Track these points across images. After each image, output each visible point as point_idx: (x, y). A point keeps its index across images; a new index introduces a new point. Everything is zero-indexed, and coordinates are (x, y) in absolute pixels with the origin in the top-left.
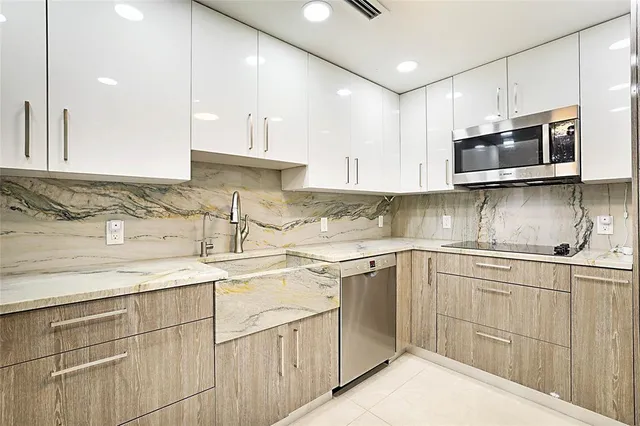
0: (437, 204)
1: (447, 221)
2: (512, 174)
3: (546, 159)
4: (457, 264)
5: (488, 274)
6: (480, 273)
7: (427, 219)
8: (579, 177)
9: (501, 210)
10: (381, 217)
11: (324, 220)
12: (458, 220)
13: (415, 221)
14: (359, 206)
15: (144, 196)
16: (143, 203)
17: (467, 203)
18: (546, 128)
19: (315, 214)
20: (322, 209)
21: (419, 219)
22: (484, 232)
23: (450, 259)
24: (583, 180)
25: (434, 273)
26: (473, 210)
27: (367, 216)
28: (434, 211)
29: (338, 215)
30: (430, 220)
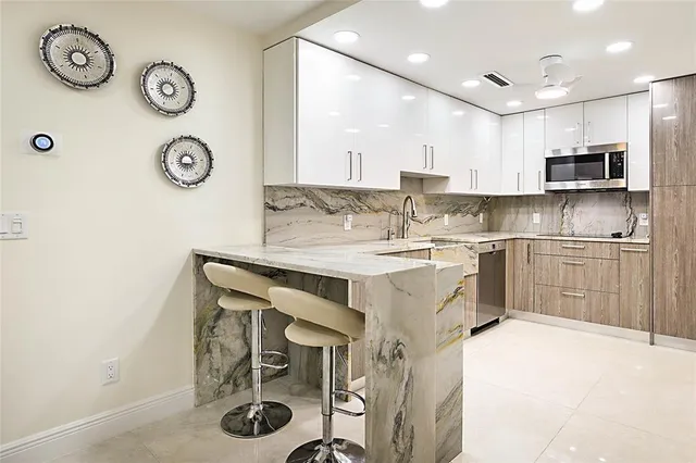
0: (528, 204)
1: (537, 217)
2: (586, 184)
3: (607, 176)
4: (549, 247)
5: (569, 252)
6: (565, 252)
7: (520, 216)
8: (626, 189)
9: (578, 209)
10: (481, 215)
11: (446, 216)
12: (546, 216)
13: (509, 217)
14: (467, 205)
15: (359, 199)
16: (359, 204)
17: (552, 204)
18: (607, 156)
19: (441, 212)
20: (445, 207)
21: (513, 216)
22: (565, 226)
23: (544, 244)
24: (629, 189)
25: (532, 255)
26: (557, 209)
27: (472, 214)
28: (526, 209)
29: (454, 213)
30: (522, 217)
